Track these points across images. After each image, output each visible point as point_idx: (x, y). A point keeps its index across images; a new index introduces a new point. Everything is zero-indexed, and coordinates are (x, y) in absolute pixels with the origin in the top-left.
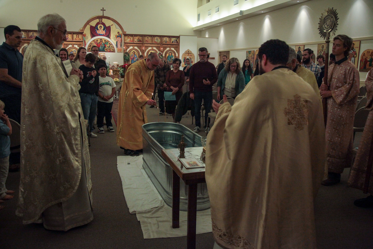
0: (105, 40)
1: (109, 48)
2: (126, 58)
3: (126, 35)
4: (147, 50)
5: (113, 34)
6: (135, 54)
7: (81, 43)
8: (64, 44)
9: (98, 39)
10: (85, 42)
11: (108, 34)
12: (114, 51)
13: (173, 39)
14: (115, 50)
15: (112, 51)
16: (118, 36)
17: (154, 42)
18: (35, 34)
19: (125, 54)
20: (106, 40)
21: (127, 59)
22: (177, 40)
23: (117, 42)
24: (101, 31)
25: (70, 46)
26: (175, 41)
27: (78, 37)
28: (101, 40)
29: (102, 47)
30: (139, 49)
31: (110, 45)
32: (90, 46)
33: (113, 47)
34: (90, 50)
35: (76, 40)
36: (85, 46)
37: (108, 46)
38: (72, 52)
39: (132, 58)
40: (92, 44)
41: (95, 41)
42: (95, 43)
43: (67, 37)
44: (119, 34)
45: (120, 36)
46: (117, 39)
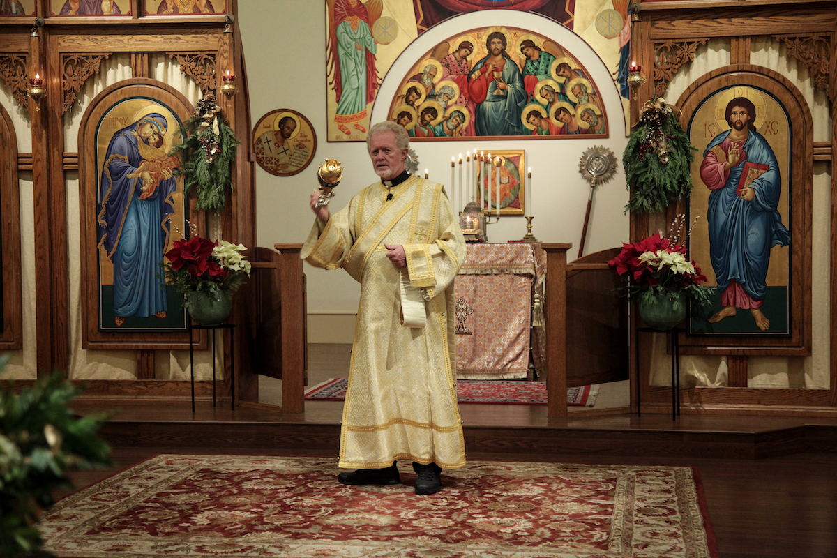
0: (528, 44)
1: (558, 104)
2: (656, 174)
6: (758, 124)
7: (208, 42)
8: (66, 58)
9: (470, 38)
10: (371, 69)
12: (595, 129)
14: (604, 116)
20: (538, 42)
21: (664, 179)
23: (625, 52)
25: (120, 73)
28: (497, 44)
29: (499, 97)
30: (806, 72)
31: (569, 79)
32: (407, 97)
33: (590, 91)
34: (410, 125)
35: (172, 14)
36: (371, 98)
37: (553, 91)
38: (127, 132)
39: (715, 170)
40: (427, 82)
41: (451, 51)
42: (447, 66)
46: (626, 28)
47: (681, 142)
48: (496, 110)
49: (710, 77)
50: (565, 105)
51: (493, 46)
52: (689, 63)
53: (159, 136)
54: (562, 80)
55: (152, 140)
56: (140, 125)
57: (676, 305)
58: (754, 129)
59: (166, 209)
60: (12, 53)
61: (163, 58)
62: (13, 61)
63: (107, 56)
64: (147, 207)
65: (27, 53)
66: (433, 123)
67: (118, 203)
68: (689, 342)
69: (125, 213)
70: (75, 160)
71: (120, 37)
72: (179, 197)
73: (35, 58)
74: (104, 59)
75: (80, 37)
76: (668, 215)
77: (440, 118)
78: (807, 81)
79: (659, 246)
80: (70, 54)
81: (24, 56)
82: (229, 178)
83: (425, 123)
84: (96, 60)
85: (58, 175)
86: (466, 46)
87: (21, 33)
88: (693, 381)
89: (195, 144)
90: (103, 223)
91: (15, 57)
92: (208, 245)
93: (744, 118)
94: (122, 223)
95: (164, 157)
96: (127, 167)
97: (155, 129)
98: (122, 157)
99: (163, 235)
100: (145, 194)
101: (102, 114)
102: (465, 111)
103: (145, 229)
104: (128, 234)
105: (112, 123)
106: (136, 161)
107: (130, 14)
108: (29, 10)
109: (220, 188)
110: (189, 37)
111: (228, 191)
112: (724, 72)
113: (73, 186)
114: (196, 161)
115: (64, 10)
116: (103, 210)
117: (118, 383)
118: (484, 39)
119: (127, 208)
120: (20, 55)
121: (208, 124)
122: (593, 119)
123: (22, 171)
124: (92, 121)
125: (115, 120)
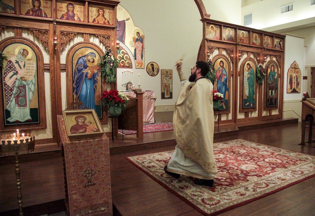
2: (210, 76)
4: (242, 60)
5: (129, 35)
6: (224, 66)
8: (62, 32)
12: (130, 66)
16: (137, 40)
22: (280, 43)
23: (135, 50)
25: (78, 39)
31: (124, 55)
33: (129, 58)
35: (97, 23)
37: (121, 57)
38: (83, 58)
39: (218, 75)
43: (71, 13)
44: (138, 35)
45: (140, 38)
46: (135, 45)
47: (214, 69)
49: (216, 56)
50: (124, 61)
52: (213, 52)
53: (93, 59)
54: (123, 55)
55: (91, 61)
56: (87, 56)
58: (223, 67)
60: (43, 29)
61: (93, 36)
62: (43, 32)
63: (76, 33)
64: (89, 81)
65: (48, 30)
67: (80, 80)
69: (82, 84)
70: (65, 66)
71: (80, 28)
72: (99, 78)
73: (51, 32)
74: (75, 34)
75: (67, 26)
78: (229, 58)
80: (64, 32)
84: (72, 34)
85: (59, 71)
87: (46, 23)
89: (105, 63)
90: (75, 86)
91: (44, 31)
93: (222, 65)
94: (81, 86)
95: (95, 66)
96: (83, 69)
97: (92, 57)
98: (81, 65)
99: (94, 90)
100: (89, 77)
101: (74, 52)
103: (89, 88)
104: (83, 90)
105: (78, 55)
106: (86, 67)
107: (84, 21)
108: (49, 15)
110: (102, 31)
112: (219, 55)
113: (63, 75)
114: (106, 68)
115: (62, 18)
116: (75, 82)
119: (83, 82)
120: (46, 30)
121: (110, 57)
122: (129, 64)
123: (45, 69)
124: (71, 54)
125: (79, 53)
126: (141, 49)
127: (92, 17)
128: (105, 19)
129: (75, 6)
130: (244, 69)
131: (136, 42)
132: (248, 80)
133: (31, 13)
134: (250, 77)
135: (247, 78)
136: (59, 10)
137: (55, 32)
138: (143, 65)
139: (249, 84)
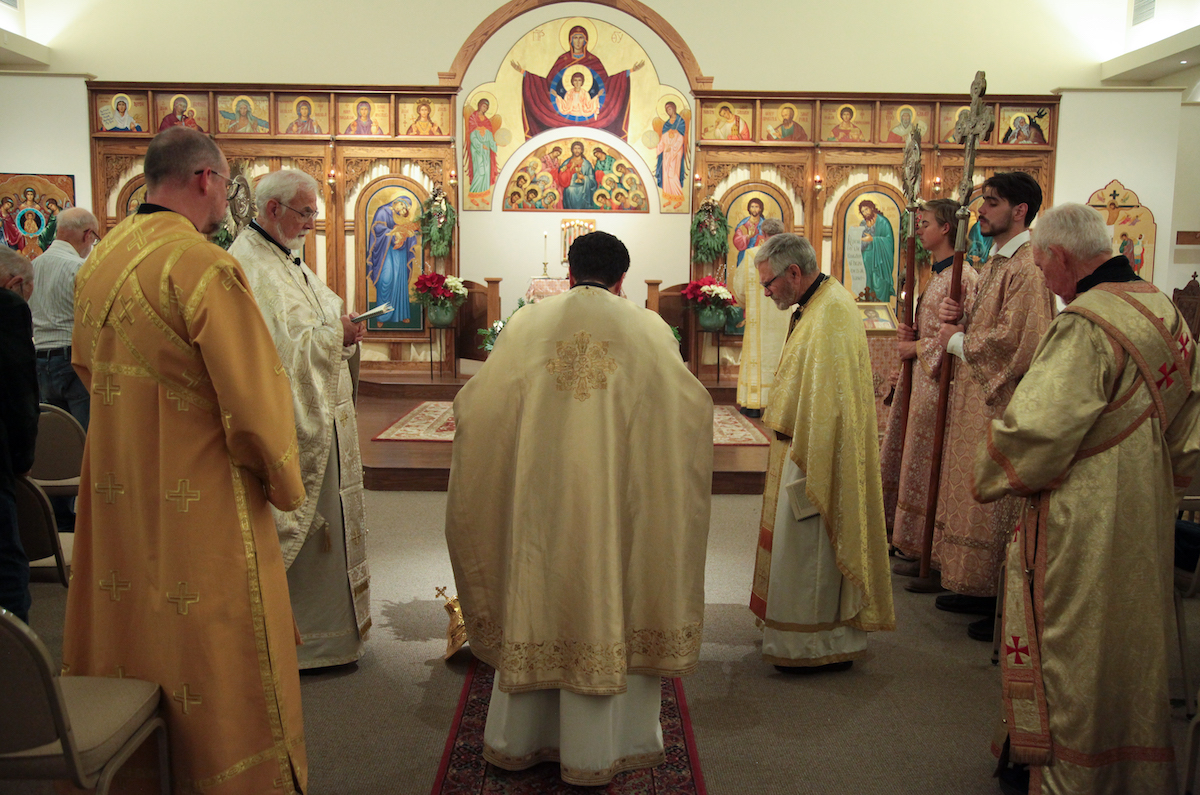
0: (598, 150)
1: (617, 190)
2: (708, 241)
3: (707, 98)
4: (840, 192)
5: (643, 111)
6: (764, 214)
7: (438, 153)
8: (348, 160)
9: (560, 145)
10: (493, 163)
11: (614, 114)
12: (641, 207)
13: (1011, 118)
14: (646, 199)
15: (634, 205)
16: (667, 127)
17: (884, 136)
18: (190, 107)
19: (703, 218)
20: (605, 149)
21: (714, 244)
22: (1038, 121)
23: (660, 158)
24: (578, 100)
25: (381, 171)
26: (1025, 131)
27: (428, 118)
28: (577, 149)
29: (578, 184)
30: (791, 185)
31: (624, 174)
32: (518, 182)
33: (638, 182)
34: (519, 201)
35: (415, 135)
36: (493, 181)
37: (614, 182)
38: (386, 207)
39: (741, 239)
40: (531, 172)
41: (547, 152)
42: (545, 162)
43: (364, 121)
44: (671, 111)
45: (676, 121)
46: (661, 143)
47: (722, 223)
48: (577, 193)
49: (739, 185)
50: (622, 191)
51: (575, 151)
52: (727, 176)
53: (406, 210)
54: (620, 174)
55: (402, 213)
56: (394, 203)
57: (722, 317)
58: (763, 217)
59: (410, 255)
60: (314, 157)
61: (409, 162)
62: (314, 162)
63: (373, 160)
64: (398, 254)
65: (323, 157)
66: (535, 200)
67: (380, 251)
68: (725, 339)
69: (384, 258)
70: (352, 224)
71: (382, 149)
73: (328, 160)
74: (371, 162)
75: (357, 148)
76: (714, 265)
77: (539, 197)
78: (791, 190)
79: (711, 283)
80: (350, 158)
81: (321, 159)
82: (451, 237)
83: (529, 200)
84: (366, 162)
85: (341, 233)
86: (557, 149)
87: (320, 145)
88: (726, 361)
89: (430, 216)
90: (370, 263)
91: (315, 160)
92: (442, 279)
93: (757, 210)
94: (382, 263)
95: (409, 223)
96: (386, 229)
97: (404, 206)
98: (383, 222)
99: (408, 271)
100: (397, 246)
101: (370, 196)
102: (556, 193)
103: (397, 267)
104: (386, 270)
105: (376, 201)
106: (391, 225)
107: (389, 134)
108: (325, 129)
109: (446, 243)
110: (426, 150)
111: (450, 245)
112: (747, 182)
113: (350, 240)
114: (430, 226)
115: (348, 131)
116: (370, 256)
117: (379, 363)
118: (570, 146)
119: (385, 254)
120: (319, 158)
121: (439, 204)
122: (639, 200)
123: (317, 230)
124: (364, 200)
125: (378, 200)
126: (680, 154)
127: (405, 123)
128: (433, 124)
129: (371, 104)
130: (847, 220)
131: (664, 132)
132: (863, 251)
133: (295, 128)
134: (871, 243)
135: (860, 246)
136: (342, 118)
137: (334, 161)
138: (683, 203)
139: (868, 265)
